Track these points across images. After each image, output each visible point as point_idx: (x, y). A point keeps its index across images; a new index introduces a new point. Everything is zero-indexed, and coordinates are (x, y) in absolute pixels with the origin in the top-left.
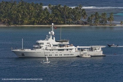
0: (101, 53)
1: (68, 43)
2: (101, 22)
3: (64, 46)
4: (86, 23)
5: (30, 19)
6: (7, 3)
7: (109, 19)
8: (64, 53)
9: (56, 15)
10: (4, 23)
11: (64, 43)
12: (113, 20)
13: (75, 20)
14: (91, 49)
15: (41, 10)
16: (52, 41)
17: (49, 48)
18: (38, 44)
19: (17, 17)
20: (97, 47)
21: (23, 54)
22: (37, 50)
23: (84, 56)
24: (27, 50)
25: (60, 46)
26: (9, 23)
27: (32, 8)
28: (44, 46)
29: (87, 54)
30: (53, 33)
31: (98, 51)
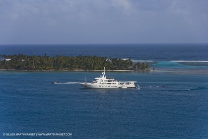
0: (134, 86)
1: (114, 79)
2: (142, 69)
3: (111, 81)
4: (132, 69)
5: (98, 66)
6: (86, 57)
7: (146, 67)
8: (111, 86)
9: (114, 64)
10: (82, 69)
11: (111, 79)
12: (149, 68)
13: (126, 68)
14: (128, 84)
15: (105, 61)
16: (104, 78)
17: (102, 82)
18: (95, 80)
19: (91, 65)
20: (131, 82)
21: (86, 86)
22: (95, 84)
23: (123, 87)
24: (88, 84)
25: (109, 81)
26: (85, 69)
27: (100, 60)
28: (99, 81)
29: (125, 86)
30: (105, 73)
31: (132, 85)
